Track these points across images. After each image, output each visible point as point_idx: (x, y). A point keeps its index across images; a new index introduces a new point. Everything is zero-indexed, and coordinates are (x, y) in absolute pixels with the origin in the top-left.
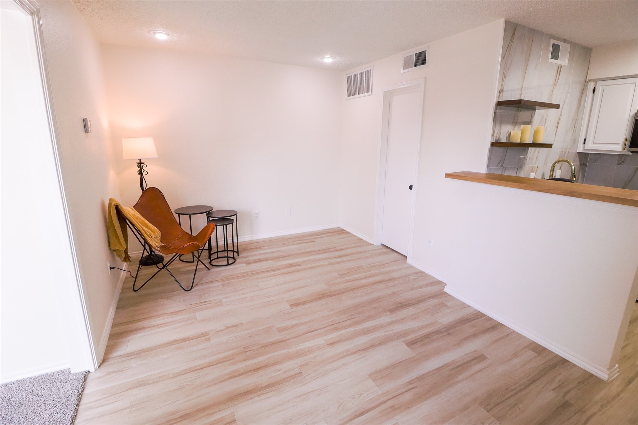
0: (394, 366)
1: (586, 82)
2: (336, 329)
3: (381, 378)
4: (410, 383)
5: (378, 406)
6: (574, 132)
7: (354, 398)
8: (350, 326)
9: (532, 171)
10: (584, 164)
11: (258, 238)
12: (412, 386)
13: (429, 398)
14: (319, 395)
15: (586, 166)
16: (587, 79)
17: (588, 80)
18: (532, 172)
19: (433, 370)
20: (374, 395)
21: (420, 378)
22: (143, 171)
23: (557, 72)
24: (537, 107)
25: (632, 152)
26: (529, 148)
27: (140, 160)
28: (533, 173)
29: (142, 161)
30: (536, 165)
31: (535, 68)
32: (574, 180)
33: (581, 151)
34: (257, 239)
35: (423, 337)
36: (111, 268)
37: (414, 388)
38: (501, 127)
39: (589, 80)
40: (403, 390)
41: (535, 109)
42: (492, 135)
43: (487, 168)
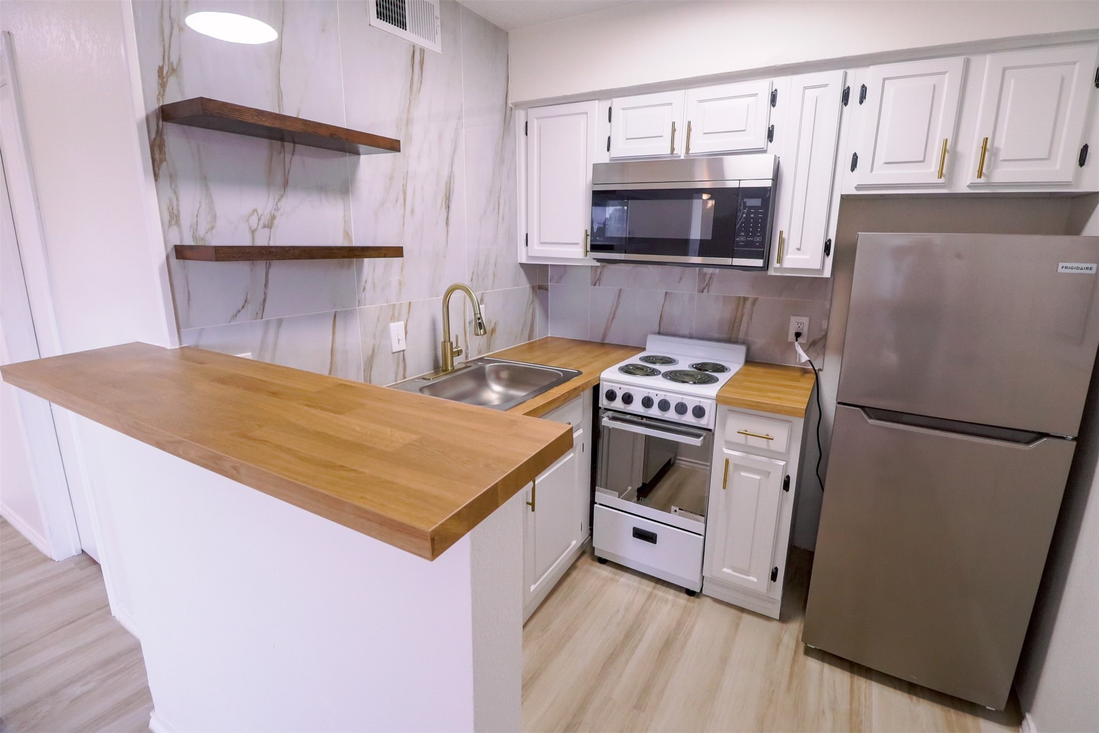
1: (508, 108)
6: (500, 219)
9: (393, 316)
10: (540, 287)
15: (548, 290)
16: (509, 102)
17: (512, 104)
18: (393, 318)
23: (409, 63)
24: (362, 148)
25: (598, 260)
26: (363, 261)
28: (399, 320)
30: (405, 302)
31: (323, 30)
32: (482, 333)
33: (524, 261)
38: (209, 196)
39: (517, 105)
41: (357, 153)
42: (167, 223)
43: (182, 330)
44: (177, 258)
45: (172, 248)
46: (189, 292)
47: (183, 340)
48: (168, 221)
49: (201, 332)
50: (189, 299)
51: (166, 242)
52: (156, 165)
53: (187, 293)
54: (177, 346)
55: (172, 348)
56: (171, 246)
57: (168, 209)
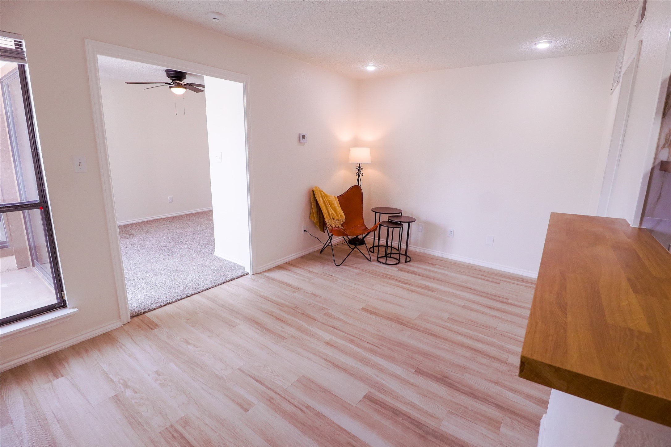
0: (325, 390)
2: (352, 341)
3: (304, 385)
4: (308, 407)
5: (269, 389)
7: (272, 372)
8: (364, 348)
11: (448, 258)
12: (305, 410)
13: (295, 426)
14: (269, 354)
19: (338, 426)
20: (280, 384)
21: (318, 414)
22: (360, 173)
27: (359, 164)
29: (360, 166)
34: (446, 257)
35: (392, 408)
36: (305, 231)
37: (302, 411)
40: (296, 403)
42: (661, 146)
43: (646, 218)
44: (660, 170)
45: (659, 163)
46: (660, 194)
47: (643, 224)
48: (663, 144)
49: (659, 222)
50: (659, 198)
51: (656, 158)
52: (667, 107)
53: (659, 194)
54: (637, 226)
55: (633, 226)
56: (658, 161)
57: (666, 136)
